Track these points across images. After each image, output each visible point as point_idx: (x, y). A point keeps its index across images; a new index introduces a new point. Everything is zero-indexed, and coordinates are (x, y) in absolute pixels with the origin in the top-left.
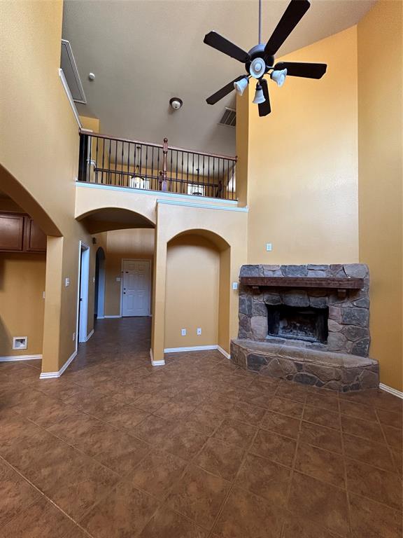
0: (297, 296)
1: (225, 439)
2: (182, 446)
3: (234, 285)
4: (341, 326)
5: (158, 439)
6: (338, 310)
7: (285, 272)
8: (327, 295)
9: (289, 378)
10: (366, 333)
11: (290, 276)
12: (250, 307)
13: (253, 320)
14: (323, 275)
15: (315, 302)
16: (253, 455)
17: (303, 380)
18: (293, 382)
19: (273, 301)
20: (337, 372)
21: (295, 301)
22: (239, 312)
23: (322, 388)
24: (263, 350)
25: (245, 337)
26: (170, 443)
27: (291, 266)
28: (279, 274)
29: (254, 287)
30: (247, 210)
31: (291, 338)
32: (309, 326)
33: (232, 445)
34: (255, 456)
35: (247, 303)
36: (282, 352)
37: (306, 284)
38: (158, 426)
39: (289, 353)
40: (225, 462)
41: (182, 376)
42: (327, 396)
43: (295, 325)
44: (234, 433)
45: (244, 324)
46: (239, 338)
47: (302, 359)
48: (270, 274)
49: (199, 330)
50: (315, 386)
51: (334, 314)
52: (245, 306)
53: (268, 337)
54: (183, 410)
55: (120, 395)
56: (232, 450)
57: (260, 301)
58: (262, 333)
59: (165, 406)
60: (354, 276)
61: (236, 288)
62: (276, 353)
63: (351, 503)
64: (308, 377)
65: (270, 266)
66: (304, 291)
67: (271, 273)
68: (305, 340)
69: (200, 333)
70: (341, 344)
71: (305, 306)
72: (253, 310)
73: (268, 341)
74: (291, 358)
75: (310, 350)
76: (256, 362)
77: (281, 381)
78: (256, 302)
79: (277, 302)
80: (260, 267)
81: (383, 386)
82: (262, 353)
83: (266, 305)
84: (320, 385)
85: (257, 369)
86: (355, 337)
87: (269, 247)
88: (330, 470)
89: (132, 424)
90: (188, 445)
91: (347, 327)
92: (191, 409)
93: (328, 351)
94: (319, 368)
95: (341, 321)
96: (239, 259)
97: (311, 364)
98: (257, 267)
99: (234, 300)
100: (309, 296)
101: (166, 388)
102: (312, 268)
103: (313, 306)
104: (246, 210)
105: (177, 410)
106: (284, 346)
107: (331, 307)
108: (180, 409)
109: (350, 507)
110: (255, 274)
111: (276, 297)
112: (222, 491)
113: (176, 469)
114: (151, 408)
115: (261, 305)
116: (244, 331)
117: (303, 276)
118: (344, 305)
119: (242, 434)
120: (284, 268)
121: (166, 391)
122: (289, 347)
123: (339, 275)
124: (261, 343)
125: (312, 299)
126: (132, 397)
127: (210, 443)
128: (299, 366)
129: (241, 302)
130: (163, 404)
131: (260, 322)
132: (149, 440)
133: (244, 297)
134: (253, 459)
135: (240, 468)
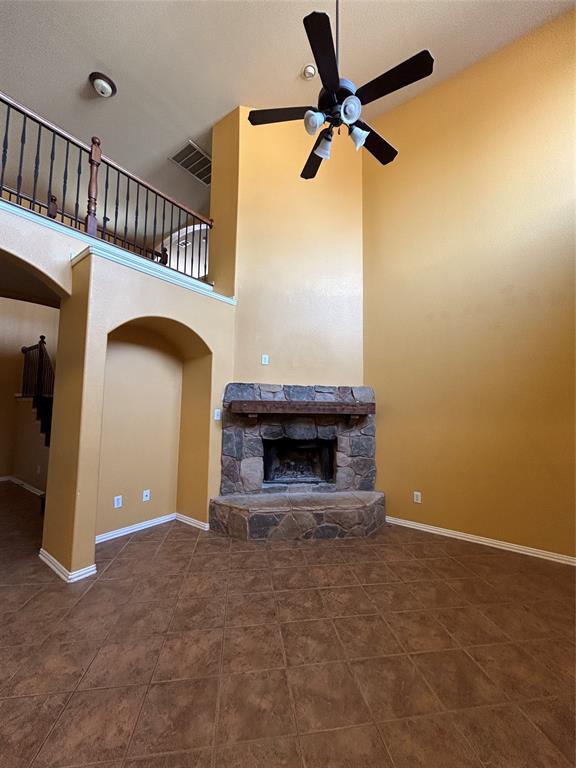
0: (303, 426)
1: (307, 658)
2: (259, 713)
3: (216, 412)
4: (350, 459)
5: (206, 727)
6: (346, 439)
7: (289, 395)
8: (336, 424)
9: (307, 536)
10: (373, 463)
11: (295, 399)
12: (240, 445)
13: (244, 463)
14: (332, 398)
15: (323, 432)
16: (358, 662)
17: (325, 534)
18: (312, 540)
19: (272, 434)
20: (360, 515)
21: (301, 432)
22: (223, 454)
23: (345, 538)
24: (269, 505)
25: (231, 491)
26: (234, 720)
27: (295, 386)
28: (281, 397)
29: (250, 416)
30: (235, 303)
31: (292, 483)
32: (305, 463)
33: (324, 663)
34: (363, 663)
35: (236, 439)
36: (292, 503)
37: (319, 409)
38: (183, 701)
39: (302, 502)
40: (337, 695)
41: (152, 582)
42: (357, 546)
43: (288, 463)
44: (312, 643)
45: (230, 473)
46: (222, 493)
47: (323, 507)
48: (269, 397)
49: (147, 492)
50: (337, 538)
51: (343, 445)
52: (232, 445)
53: (265, 486)
54: (205, 645)
55: (33, 681)
56: (329, 670)
57: (254, 435)
58: (257, 482)
59: (165, 654)
60: (362, 400)
61: (219, 418)
62: (288, 506)
63: (477, 660)
64: (331, 529)
65: (269, 385)
66: (310, 420)
67: (271, 395)
68: (308, 483)
69: (148, 499)
70: (349, 480)
71: (312, 438)
72: (245, 450)
73: (266, 491)
74: (309, 508)
75: (319, 494)
76: (262, 525)
77: (299, 543)
78: (249, 436)
79: (279, 434)
80: (256, 387)
81: (389, 519)
82: (268, 509)
83: (264, 441)
84: (342, 535)
85: (264, 534)
86: (362, 469)
87: (265, 360)
88: (433, 632)
89: (120, 731)
90: (265, 705)
91: (355, 459)
92: (217, 636)
93: (337, 490)
94: (341, 514)
95: (349, 453)
96: (223, 373)
97: (332, 511)
98: (251, 386)
99: (215, 435)
100: (317, 425)
101: (138, 618)
102: (318, 390)
103: (320, 436)
104: (233, 301)
105: (193, 651)
106: (287, 494)
107: (340, 437)
108: (198, 647)
109: (478, 664)
110: (247, 396)
111: (276, 428)
112: (374, 746)
113: (284, 762)
114: (139, 672)
115: (256, 441)
116: (230, 483)
117: (310, 400)
118: (353, 434)
119: (321, 639)
120: (287, 389)
121: (141, 623)
122: (294, 494)
123: (348, 399)
124: (256, 496)
125: (320, 429)
126: (71, 670)
127: (294, 680)
128: (319, 517)
129: (226, 439)
130: (157, 652)
131: (252, 466)
132: (190, 740)
133: (231, 431)
134: (362, 667)
135: (362, 692)
